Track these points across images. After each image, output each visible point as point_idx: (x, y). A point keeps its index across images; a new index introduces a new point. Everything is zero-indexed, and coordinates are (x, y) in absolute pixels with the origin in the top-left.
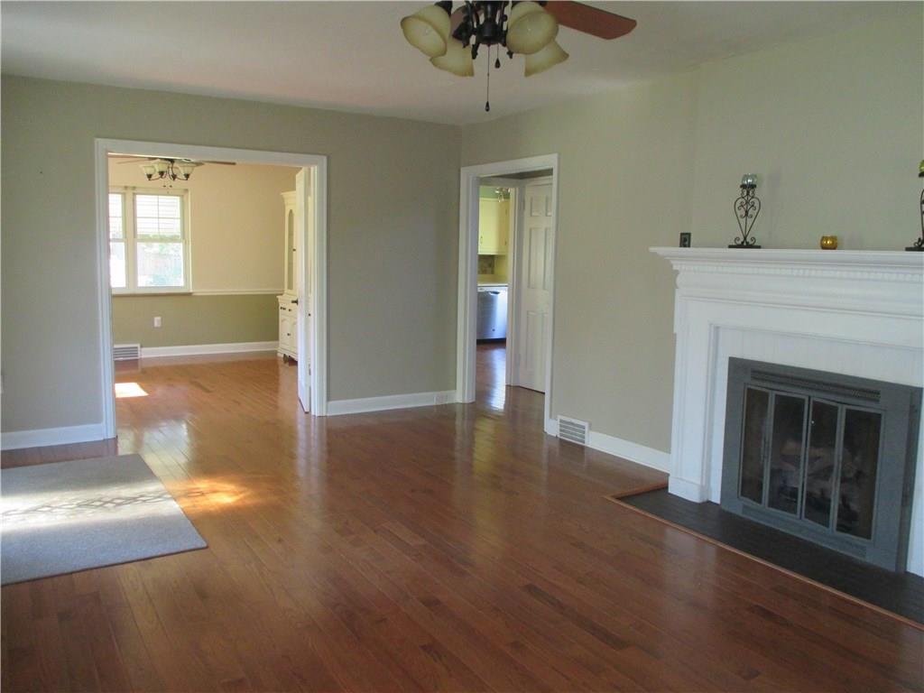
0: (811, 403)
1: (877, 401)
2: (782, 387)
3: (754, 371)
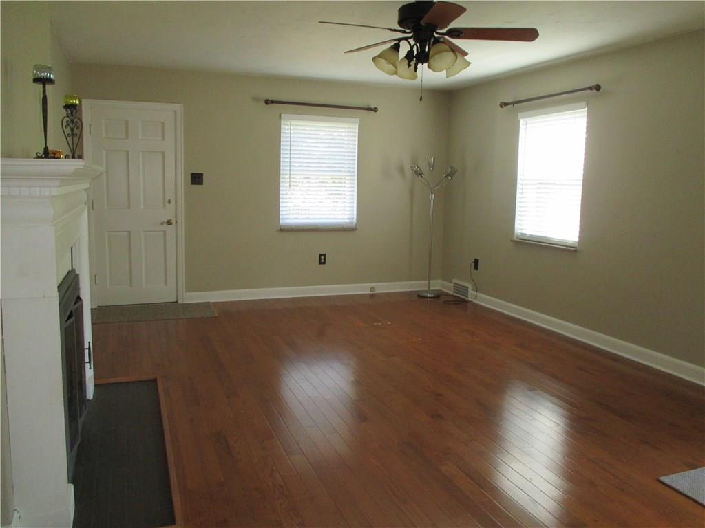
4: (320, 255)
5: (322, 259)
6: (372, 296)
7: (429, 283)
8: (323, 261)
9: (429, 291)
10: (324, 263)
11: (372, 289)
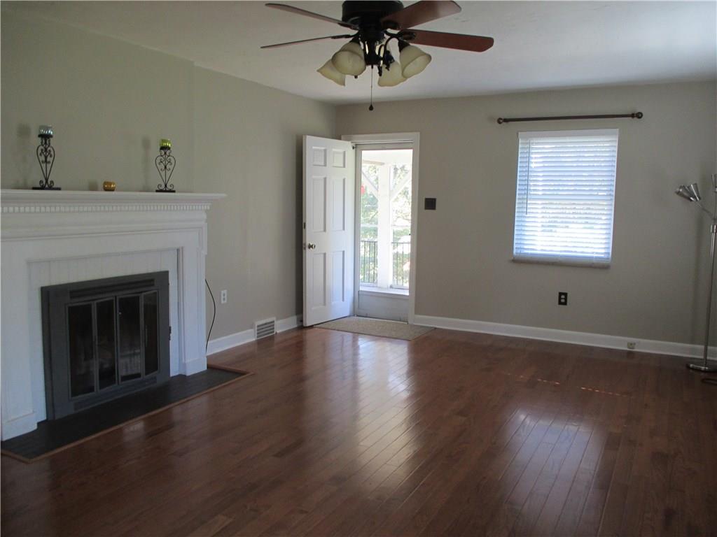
0: (118, 300)
1: (153, 285)
2: (100, 296)
3: (71, 292)
4: (561, 294)
5: (563, 299)
6: (630, 354)
7: (706, 350)
8: (563, 301)
9: (705, 362)
10: (565, 303)
11: (631, 345)
